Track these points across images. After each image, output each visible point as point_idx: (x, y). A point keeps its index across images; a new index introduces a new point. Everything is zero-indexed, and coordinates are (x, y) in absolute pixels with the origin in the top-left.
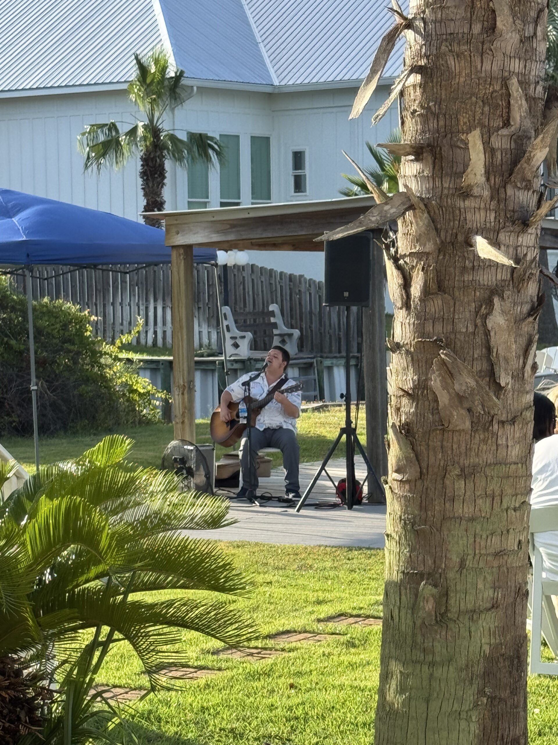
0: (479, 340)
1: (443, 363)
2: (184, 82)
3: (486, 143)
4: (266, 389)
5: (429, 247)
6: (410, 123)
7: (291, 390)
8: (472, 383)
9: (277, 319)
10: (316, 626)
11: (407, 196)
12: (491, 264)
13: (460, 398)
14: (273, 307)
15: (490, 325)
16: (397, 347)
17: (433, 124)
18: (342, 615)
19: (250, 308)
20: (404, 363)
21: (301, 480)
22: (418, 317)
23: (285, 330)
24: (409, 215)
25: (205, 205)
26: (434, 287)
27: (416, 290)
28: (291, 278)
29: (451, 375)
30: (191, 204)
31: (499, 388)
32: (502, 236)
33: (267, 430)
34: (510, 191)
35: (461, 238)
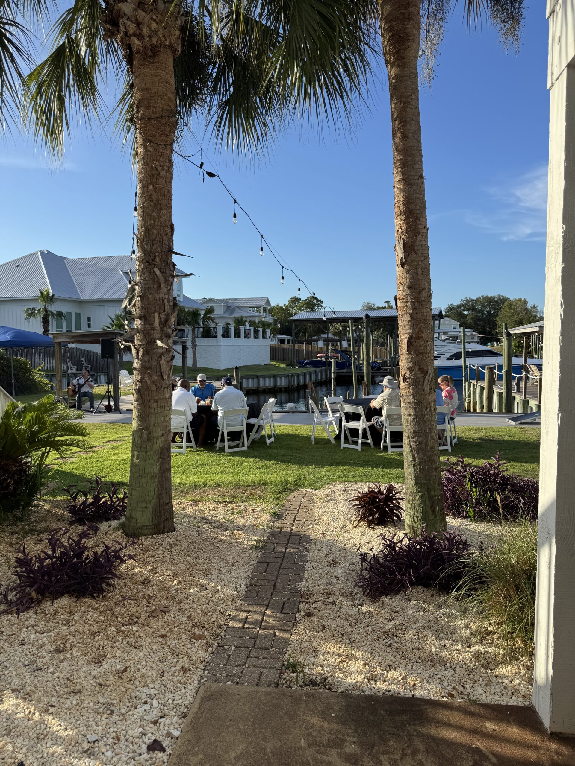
0: (158, 367)
1: (149, 373)
2: (55, 297)
3: (159, 316)
4: (84, 381)
5: (144, 343)
6: (137, 310)
7: (91, 381)
8: (156, 378)
9: (84, 362)
10: (103, 444)
11: (137, 329)
12: (161, 347)
13: (153, 382)
14: (83, 359)
15: (161, 363)
16: (135, 369)
17: (144, 311)
18: (110, 441)
19: (76, 359)
20: (137, 373)
21: (94, 406)
22: (141, 361)
23: (86, 365)
24: (138, 334)
25: (62, 331)
26: (145, 352)
27: (140, 354)
28: (88, 351)
29: (151, 376)
30: (57, 331)
31: (163, 379)
32: (164, 340)
33: (84, 392)
34: (165, 329)
35: (153, 340)
